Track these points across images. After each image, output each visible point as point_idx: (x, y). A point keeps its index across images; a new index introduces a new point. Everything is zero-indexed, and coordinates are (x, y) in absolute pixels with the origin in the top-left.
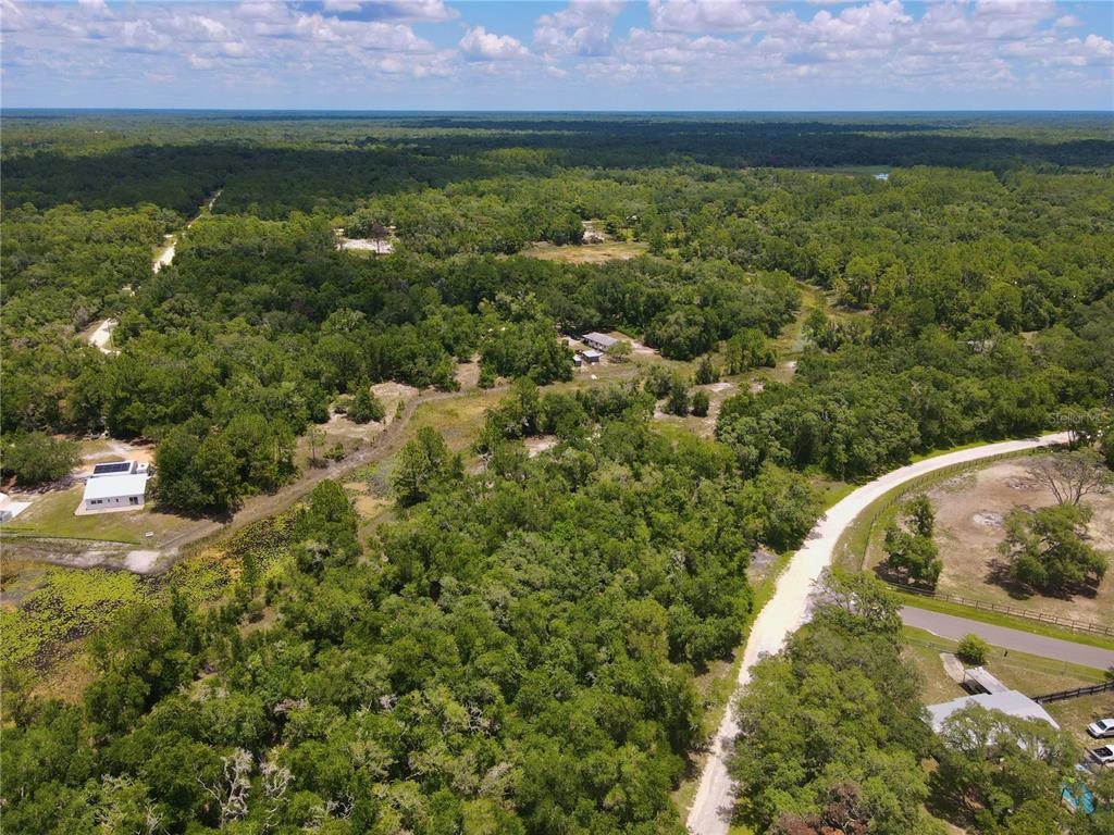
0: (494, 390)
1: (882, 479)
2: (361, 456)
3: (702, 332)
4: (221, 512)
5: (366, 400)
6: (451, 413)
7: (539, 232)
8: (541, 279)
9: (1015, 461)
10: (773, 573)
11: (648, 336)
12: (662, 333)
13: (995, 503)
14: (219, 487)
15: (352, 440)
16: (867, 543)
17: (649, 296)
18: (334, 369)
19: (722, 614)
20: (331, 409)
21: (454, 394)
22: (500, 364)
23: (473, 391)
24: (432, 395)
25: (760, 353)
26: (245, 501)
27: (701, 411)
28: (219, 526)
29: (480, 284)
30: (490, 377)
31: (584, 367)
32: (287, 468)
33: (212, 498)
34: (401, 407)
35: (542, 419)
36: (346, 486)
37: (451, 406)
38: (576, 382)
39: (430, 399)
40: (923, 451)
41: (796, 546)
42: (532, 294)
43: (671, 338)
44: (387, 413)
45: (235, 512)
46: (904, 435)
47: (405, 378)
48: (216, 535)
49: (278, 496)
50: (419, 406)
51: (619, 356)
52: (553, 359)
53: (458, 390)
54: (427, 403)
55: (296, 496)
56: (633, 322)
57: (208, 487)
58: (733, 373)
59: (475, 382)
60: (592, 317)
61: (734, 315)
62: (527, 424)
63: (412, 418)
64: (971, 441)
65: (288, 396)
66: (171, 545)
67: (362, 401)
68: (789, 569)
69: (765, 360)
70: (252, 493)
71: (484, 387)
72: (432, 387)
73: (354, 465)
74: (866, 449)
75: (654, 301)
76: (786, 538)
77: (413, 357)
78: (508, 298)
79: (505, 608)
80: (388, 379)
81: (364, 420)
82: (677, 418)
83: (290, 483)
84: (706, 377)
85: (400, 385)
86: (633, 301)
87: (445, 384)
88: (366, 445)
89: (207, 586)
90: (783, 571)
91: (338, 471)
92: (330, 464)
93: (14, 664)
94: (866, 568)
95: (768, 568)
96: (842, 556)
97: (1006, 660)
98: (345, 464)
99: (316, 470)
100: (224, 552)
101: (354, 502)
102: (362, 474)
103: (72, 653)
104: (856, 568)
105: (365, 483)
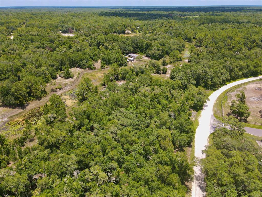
0: (105, 69)
1: (220, 89)
2: (67, 88)
3: (162, 52)
4: (22, 106)
5: (68, 72)
6: (93, 76)
7: (114, 31)
8: (116, 40)
9: (255, 83)
10: (197, 117)
11: (147, 54)
12: (151, 53)
13: (254, 94)
14: (20, 98)
15: (64, 83)
16: (222, 107)
17: (146, 43)
18: (58, 64)
19: (188, 132)
20: (58, 75)
21: (94, 70)
22: (107, 62)
23: (99, 69)
24: (87, 71)
25: (178, 57)
26: (30, 102)
27: (165, 73)
28: (22, 110)
29: (99, 41)
30: (104, 65)
31: (130, 62)
32: (44, 92)
33: (18, 102)
34: (79, 74)
35: (120, 76)
36: (63, 97)
37: (93, 74)
38: (128, 66)
39: (87, 72)
40: (229, 81)
41: (201, 109)
42: (114, 43)
43: (153, 54)
44: (75, 76)
45: (27, 106)
46: (226, 76)
47: (80, 66)
48: (20, 113)
49: (41, 101)
50: (84, 74)
51: (139, 59)
52: (121, 60)
53: (95, 69)
54: (86, 73)
55: (47, 101)
56: (142, 51)
57: (17, 98)
58: (171, 63)
59: (100, 67)
60: (131, 49)
61: (169, 48)
62: (116, 77)
63: (82, 77)
64: (241, 78)
65: (44, 71)
66: (5, 117)
67: (67, 73)
68: (201, 116)
69: (179, 59)
70: (33, 100)
71: (102, 68)
72: (88, 69)
73: (65, 91)
74: (216, 80)
75: (148, 44)
76: (198, 107)
77: (81, 60)
78: (108, 45)
79: (116, 134)
80: (75, 67)
81: (68, 78)
82: (158, 75)
83: (45, 97)
84: (164, 64)
85: (78, 69)
86: (142, 45)
87: (91, 68)
88: (69, 85)
89: (16, 130)
90: (199, 117)
91: (60, 93)
92: (58, 91)
94: (224, 115)
95: (195, 116)
96: (216, 111)
98: (62, 91)
99: (53, 93)
100: (23, 119)
101: (65, 102)
102: (68, 93)
104: (221, 115)
105: (68, 96)
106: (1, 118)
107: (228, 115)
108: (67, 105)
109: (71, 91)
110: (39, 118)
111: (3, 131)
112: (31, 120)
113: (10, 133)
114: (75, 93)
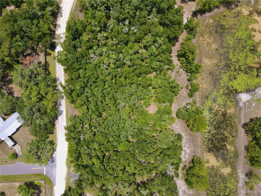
28: (243, 122)
36: (229, 169)
45: (245, 131)
48: (239, 118)
55: (239, 153)
66: (245, 106)
73: (240, 185)
83: (246, 157)
89: (217, 97)
90: (66, 177)
91: (241, 177)
92: (246, 178)
93: (228, 52)
94: (43, 191)
95: (71, 177)
96: (51, 195)
97: (7, 159)
98: (242, 183)
99: (247, 171)
100: (229, 113)
101: (217, 159)
102: (232, 181)
103: (220, 61)
104: (46, 189)
105: (225, 174)
106: (245, 103)
107: (40, 191)
108: (209, 152)
109: (232, 187)
110: (215, 119)
111: (226, 92)
112: (219, 115)
113: (218, 92)
114: (223, 185)
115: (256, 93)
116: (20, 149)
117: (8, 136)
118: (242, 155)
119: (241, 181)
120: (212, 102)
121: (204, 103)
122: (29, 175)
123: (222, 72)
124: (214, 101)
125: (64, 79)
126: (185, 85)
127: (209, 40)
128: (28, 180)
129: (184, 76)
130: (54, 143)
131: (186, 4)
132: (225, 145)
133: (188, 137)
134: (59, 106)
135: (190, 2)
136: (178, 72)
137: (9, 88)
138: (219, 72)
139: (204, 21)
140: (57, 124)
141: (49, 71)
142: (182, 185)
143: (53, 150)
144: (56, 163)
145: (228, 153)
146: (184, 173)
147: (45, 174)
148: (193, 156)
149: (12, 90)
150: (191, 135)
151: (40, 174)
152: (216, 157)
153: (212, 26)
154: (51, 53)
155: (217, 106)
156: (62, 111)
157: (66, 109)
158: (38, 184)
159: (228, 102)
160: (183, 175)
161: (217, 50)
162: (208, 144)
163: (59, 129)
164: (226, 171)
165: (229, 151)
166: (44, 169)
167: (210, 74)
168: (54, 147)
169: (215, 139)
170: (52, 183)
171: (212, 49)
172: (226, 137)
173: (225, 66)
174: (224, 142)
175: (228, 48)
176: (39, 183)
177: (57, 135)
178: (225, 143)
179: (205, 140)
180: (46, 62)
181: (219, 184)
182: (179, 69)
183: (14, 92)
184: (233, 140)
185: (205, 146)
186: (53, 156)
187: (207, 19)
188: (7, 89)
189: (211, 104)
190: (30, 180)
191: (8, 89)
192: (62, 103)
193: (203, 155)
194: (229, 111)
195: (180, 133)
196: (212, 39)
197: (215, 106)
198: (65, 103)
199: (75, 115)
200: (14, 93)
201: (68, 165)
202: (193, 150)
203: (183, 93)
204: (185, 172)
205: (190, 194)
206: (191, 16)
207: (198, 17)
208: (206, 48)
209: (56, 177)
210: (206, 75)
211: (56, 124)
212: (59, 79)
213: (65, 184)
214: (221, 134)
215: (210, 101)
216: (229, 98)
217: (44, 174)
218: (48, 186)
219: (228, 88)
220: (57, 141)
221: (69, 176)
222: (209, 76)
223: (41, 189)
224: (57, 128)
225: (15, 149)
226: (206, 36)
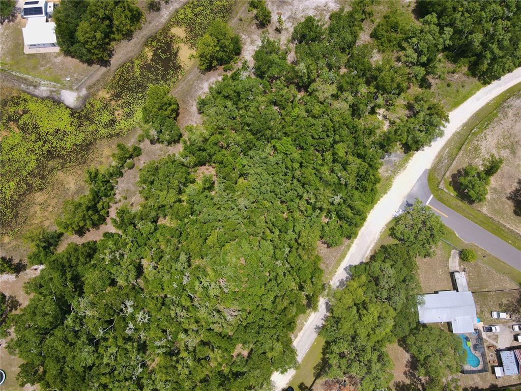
10: (396, 170)
16: (460, 149)
26: (115, 47)
28: (103, 70)
36: (173, 31)
41: (418, 147)
45: (111, 57)
48: (103, 77)
55: (144, 40)
66: (81, 86)
68: (405, 168)
73: (176, 5)
83: (139, 29)
89: (105, 125)
90: (402, 169)
91: (168, 13)
92: (162, 6)
93: (29, 174)
94: (448, 174)
95: (395, 165)
96: (440, 161)
97: (482, 260)
98: (172, 5)
99: (154, 14)
100: (110, 94)
101: (178, 51)
102: (182, 16)
103: (52, 169)
104: (443, 173)
105: (184, 28)
106: (77, 89)
107: (454, 176)
108: (180, 66)
109: (189, 10)
110: (135, 99)
111: (87, 123)
112: (123, 101)
113: (97, 131)
114: (198, 19)
115: (52, 92)
116: (450, 260)
117: (458, 291)
118: (141, 35)
119: (171, 9)
120: (118, 124)
121: (129, 130)
122: (457, 211)
123: (65, 153)
124: (113, 122)
125: (306, 321)
126: (131, 171)
127: (38, 212)
128: (464, 205)
129: (123, 185)
130: (390, 230)
131: (15, 297)
132: (152, 60)
133: (191, 101)
134: (345, 283)
135: (7, 294)
136: (126, 198)
137: (411, 379)
138: (70, 155)
139: (16, 248)
140: (366, 255)
141: (322, 356)
142: (248, 52)
143: (398, 221)
144: (406, 200)
145: (157, 49)
146: (235, 63)
147: (432, 196)
148: (204, 74)
149: (409, 371)
150: (183, 101)
151: (439, 201)
152: (176, 55)
153: (12, 230)
154: (299, 387)
155: (116, 113)
156: (345, 269)
157: (337, 268)
158: (452, 188)
159: (97, 107)
160: (237, 63)
161: (41, 189)
162: (172, 76)
163: (369, 247)
164: (179, 32)
165: (154, 50)
166: (429, 204)
167: (85, 162)
168: (393, 225)
169: (158, 75)
170: (429, 176)
171: (46, 196)
172: (141, 68)
173: (53, 158)
174: (150, 64)
175: (23, 180)
176: (448, 189)
177: (377, 239)
178: (149, 62)
179: (171, 84)
180: (318, 376)
181: (201, 24)
182: (120, 200)
183: (406, 365)
184: (137, 59)
185: (178, 77)
186: (403, 212)
187: (9, 246)
188: (415, 380)
189: (121, 121)
190: (460, 203)
191: (415, 377)
192: (338, 284)
193: (192, 69)
194: (107, 96)
195: (196, 114)
196: (32, 210)
197: (118, 115)
198: (332, 280)
199: (329, 249)
200: (407, 362)
201: (388, 183)
202: (199, 81)
203: (144, 163)
204: (232, 63)
205: (247, 36)
206: (25, 270)
207: (18, 261)
208: (53, 204)
209: (418, 181)
210: (90, 166)
211: (369, 257)
212: (316, 329)
213: (410, 161)
214: (144, 76)
215: (119, 126)
216: (92, 112)
217: (434, 196)
218: (438, 176)
219: (79, 126)
220: (384, 229)
221: (398, 168)
222: (89, 161)
223: (450, 179)
224: (371, 250)
225: (460, 266)
226: (36, 221)
